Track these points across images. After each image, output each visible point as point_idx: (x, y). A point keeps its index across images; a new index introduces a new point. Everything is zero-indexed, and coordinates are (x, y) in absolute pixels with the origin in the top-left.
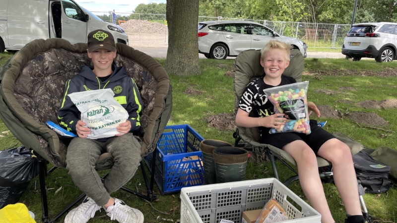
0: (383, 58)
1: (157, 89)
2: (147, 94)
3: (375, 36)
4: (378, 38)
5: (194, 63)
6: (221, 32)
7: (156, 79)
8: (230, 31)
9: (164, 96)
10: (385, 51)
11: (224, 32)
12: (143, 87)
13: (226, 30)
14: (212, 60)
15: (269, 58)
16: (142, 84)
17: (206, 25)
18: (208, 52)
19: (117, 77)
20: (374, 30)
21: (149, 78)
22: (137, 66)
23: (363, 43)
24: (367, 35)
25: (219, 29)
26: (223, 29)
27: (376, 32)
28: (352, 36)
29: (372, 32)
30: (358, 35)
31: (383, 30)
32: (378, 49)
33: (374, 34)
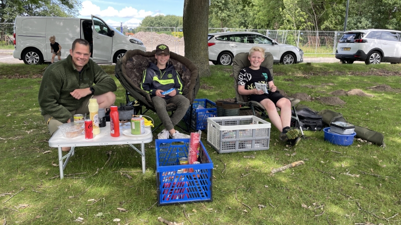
0: (371, 61)
1: (191, 75)
2: (185, 78)
3: (363, 41)
4: (366, 43)
5: (206, 68)
6: (227, 42)
7: (190, 70)
8: (234, 41)
9: (196, 78)
10: (373, 55)
11: (229, 42)
12: (183, 74)
13: (231, 40)
14: (219, 66)
15: (253, 56)
16: (182, 73)
17: (213, 36)
18: (216, 59)
19: (169, 70)
20: (363, 36)
21: (186, 70)
22: (179, 64)
23: (353, 48)
24: (356, 41)
25: (224, 39)
26: (228, 40)
27: (364, 38)
28: (344, 42)
29: (360, 38)
30: (348, 42)
31: (371, 36)
32: (366, 53)
33: (363, 40)
